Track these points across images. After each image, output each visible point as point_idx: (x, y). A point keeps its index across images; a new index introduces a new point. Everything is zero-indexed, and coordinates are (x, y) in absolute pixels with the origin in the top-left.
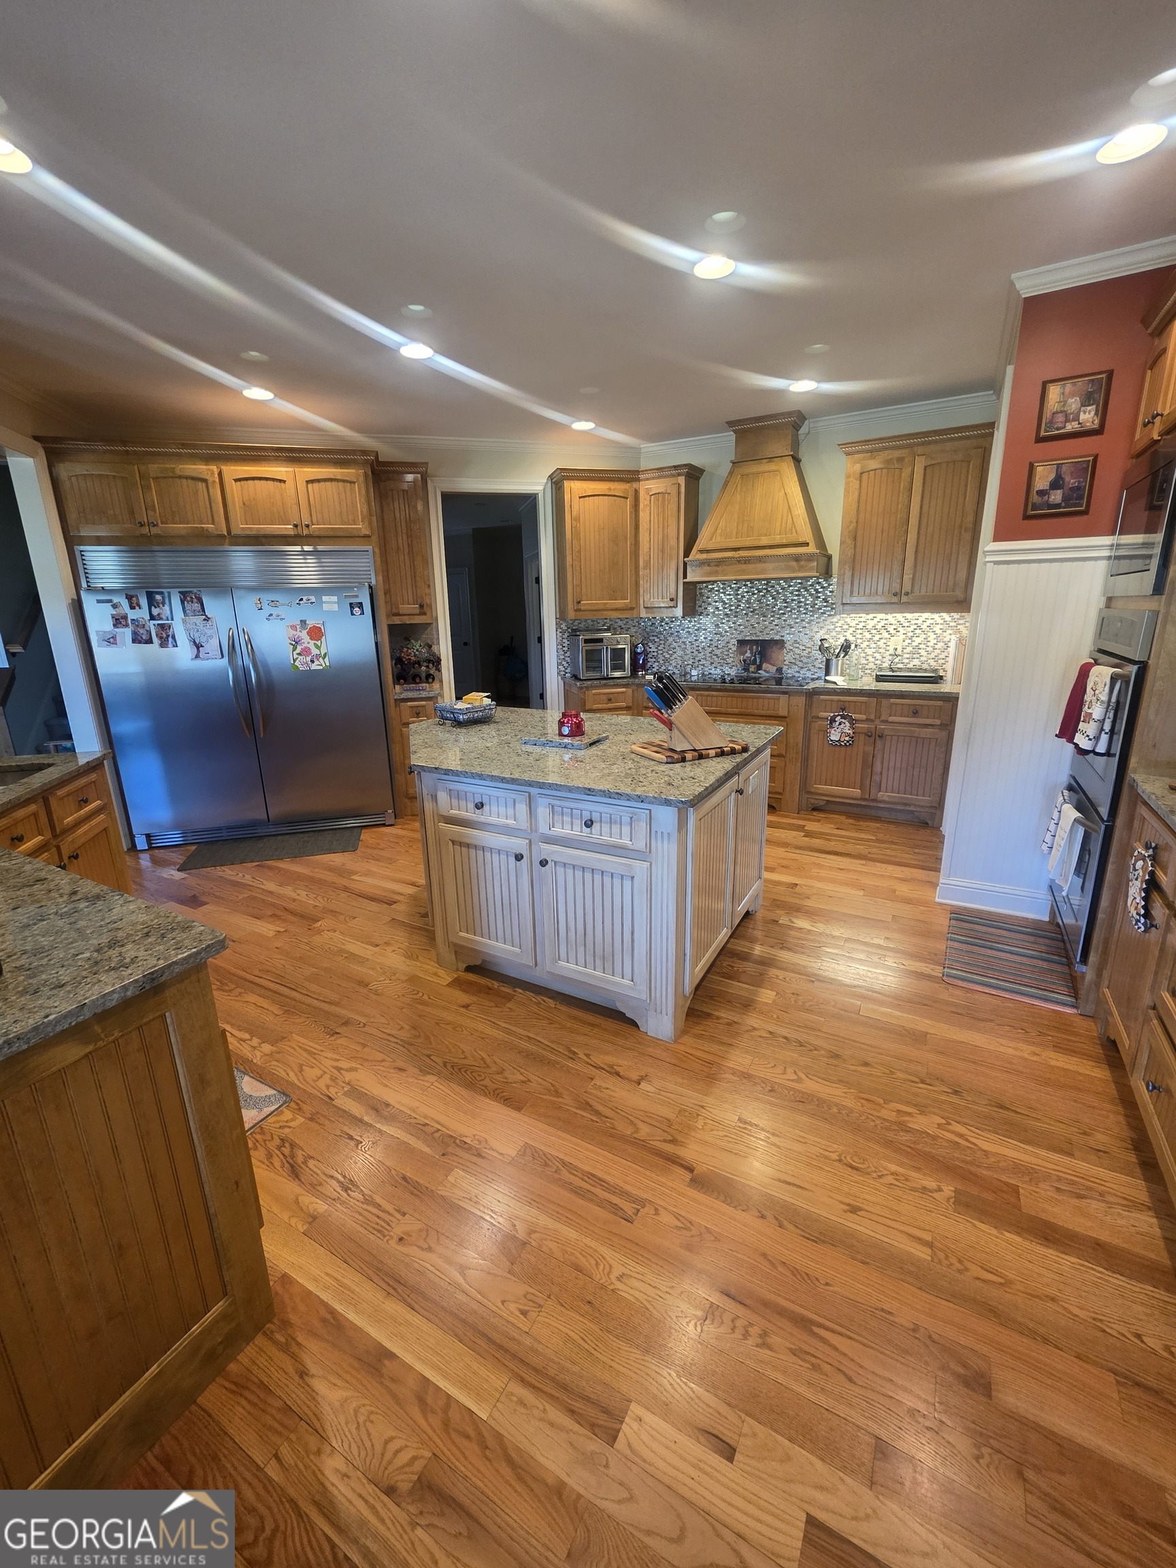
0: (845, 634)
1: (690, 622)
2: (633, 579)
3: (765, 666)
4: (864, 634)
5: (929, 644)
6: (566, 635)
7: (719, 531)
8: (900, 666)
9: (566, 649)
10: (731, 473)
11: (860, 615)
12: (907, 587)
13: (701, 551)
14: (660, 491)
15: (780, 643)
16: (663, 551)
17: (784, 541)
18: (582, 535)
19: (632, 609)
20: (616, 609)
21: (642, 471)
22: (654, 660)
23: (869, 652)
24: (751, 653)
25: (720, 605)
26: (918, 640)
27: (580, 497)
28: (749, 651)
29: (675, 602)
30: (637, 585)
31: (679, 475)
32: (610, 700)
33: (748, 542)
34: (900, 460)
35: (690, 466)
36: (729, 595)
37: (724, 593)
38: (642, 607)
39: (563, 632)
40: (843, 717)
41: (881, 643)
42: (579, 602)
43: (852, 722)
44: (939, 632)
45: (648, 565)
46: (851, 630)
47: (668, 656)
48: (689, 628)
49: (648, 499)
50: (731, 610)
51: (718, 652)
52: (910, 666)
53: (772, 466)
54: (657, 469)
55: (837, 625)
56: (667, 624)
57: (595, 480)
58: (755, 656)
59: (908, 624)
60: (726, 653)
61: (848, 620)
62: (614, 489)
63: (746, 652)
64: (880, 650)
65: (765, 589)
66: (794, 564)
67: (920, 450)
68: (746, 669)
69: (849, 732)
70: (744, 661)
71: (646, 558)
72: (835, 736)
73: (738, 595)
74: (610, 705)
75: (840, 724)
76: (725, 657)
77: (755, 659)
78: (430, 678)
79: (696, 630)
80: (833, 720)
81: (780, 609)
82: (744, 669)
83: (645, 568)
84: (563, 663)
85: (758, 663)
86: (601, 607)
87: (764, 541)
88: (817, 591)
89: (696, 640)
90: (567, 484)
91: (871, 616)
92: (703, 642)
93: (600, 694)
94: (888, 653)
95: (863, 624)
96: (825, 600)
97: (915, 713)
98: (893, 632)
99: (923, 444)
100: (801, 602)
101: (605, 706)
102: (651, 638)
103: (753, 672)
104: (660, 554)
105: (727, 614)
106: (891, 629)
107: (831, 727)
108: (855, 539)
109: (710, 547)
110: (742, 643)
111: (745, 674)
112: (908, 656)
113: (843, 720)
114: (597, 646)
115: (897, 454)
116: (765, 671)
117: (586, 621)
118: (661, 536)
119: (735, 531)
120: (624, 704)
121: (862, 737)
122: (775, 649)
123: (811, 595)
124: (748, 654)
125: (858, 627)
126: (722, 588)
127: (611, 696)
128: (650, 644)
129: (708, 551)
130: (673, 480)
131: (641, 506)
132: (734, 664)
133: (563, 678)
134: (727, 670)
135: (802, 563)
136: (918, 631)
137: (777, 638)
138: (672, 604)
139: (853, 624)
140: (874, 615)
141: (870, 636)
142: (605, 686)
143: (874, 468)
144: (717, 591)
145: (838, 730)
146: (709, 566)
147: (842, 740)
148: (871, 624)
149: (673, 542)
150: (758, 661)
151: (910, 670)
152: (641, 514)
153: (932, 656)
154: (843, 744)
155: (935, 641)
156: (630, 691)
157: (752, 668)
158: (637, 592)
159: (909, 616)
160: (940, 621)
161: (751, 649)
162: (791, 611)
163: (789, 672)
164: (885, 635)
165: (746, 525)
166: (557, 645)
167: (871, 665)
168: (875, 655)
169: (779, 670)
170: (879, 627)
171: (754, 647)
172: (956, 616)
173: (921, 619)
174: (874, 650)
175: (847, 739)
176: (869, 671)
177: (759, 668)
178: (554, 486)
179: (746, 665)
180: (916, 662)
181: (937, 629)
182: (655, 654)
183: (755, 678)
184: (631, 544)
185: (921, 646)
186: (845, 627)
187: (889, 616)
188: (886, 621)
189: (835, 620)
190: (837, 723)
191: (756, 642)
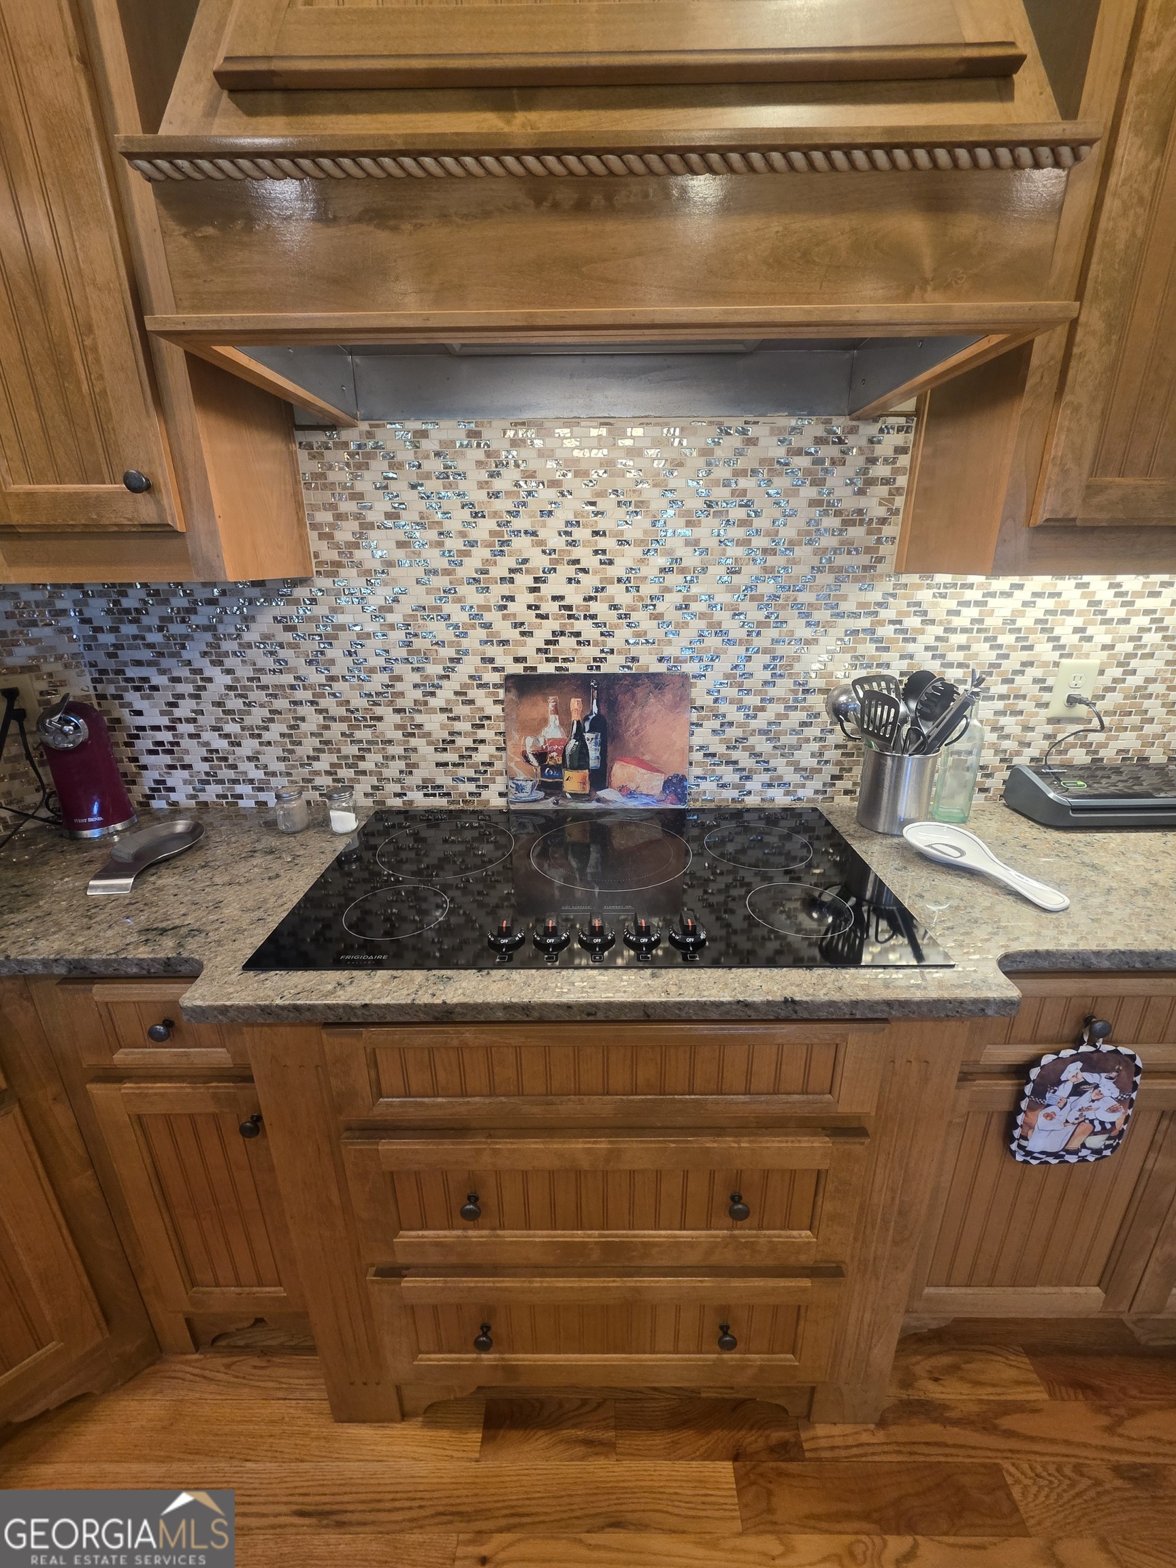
0: (911, 648)
3: (621, 772)
4: (975, 647)
11: (971, 579)
24: (565, 724)
26: (1146, 668)
28: (554, 720)
40: (1094, 1061)
41: (1024, 682)
46: (935, 631)
47: (221, 744)
55: (884, 614)
58: (579, 736)
59: (1117, 611)
60: (467, 727)
61: (925, 595)
63: (545, 722)
64: (1021, 705)
68: (550, 787)
69: (1108, 1116)
70: (541, 756)
72: (1048, 1136)
75: (1078, 1090)
76: (463, 742)
77: (582, 750)
80: (1048, 1081)
82: (542, 786)
85: (594, 762)
91: (1003, 583)
94: (1044, 713)
95: (974, 612)
98: (1070, 640)
102: (132, 672)
103: (576, 796)
106: (1065, 630)
107: (1038, 1106)
110: (522, 687)
111: (549, 804)
113: (1092, 1075)
116: (621, 789)
122: (651, 707)
124: (553, 731)
125: (957, 622)
132: (499, 765)
134: (469, 789)
136: (1152, 638)
137: (659, 665)
139: (941, 608)
140: (1016, 579)
141: (991, 656)
145: (1062, 1115)
147: (1075, 1145)
148: (1002, 608)
150: (593, 753)
154: (1075, 1161)
157: (573, 781)
159: (1131, 581)
161: (562, 711)
163: (710, 790)
164: (1044, 650)
168: (1003, 721)
169: (676, 785)
170: (1026, 621)
171: (575, 704)
174: (1000, 705)
175: (1097, 1140)
176: (981, 779)
177: (600, 779)
179: (549, 771)
180: (1128, 741)
182: (166, 736)
183: (587, 819)
186: (913, 622)
187: (1066, 585)
188: (1049, 603)
189: (876, 596)
190: (1064, 1090)
191: (582, 684)
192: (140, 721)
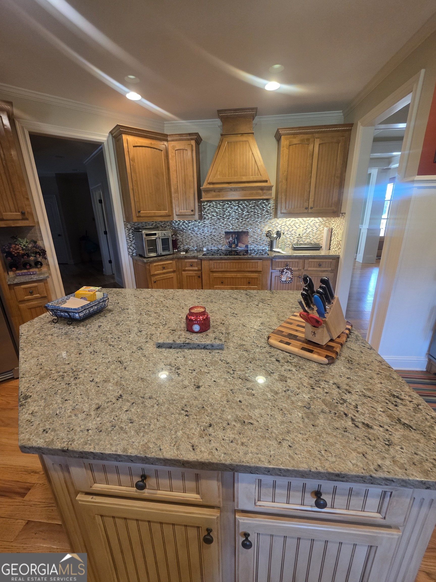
0: (277, 228)
1: (199, 223)
2: (169, 199)
3: (239, 244)
4: (285, 228)
5: (313, 232)
6: (131, 231)
7: (218, 173)
8: (302, 242)
9: (131, 239)
10: (222, 141)
11: (284, 219)
12: (311, 205)
13: (210, 183)
14: (181, 148)
15: (246, 233)
16: (185, 183)
17: (255, 179)
18: (137, 171)
19: (169, 216)
20: (161, 216)
21: (170, 135)
22: (181, 243)
23: (288, 236)
24: (232, 238)
25: (214, 214)
26: (309, 230)
27: (134, 147)
28: (231, 237)
29: (194, 212)
30: (171, 203)
31: (192, 139)
32: (164, 268)
33: (235, 179)
34: (308, 140)
35: (197, 134)
36: (219, 208)
37: (216, 207)
38: (175, 215)
39: (129, 230)
40: (287, 269)
41: (293, 232)
42: (139, 212)
43: (291, 271)
44: (318, 226)
45: (177, 191)
46: (280, 226)
48: (199, 226)
49: (174, 152)
50: (220, 216)
51: (215, 238)
52: (306, 242)
53: (244, 138)
54: (179, 135)
55: (273, 223)
56: (186, 224)
57: (142, 137)
58: (234, 240)
59: (304, 223)
60: (220, 239)
61: (278, 221)
62: (154, 144)
63: (230, 238)
64: (293, 235)
65: (237, 206)
66: (260, 191)
67: (317, 135)
68: (230, 247)
69: (290, 276)
70: (229, 242)
71: (175, 187)
72: (284, 279)
73: (224, 208)
74: (164, 271)
75: (286, 273)
76: (219, 241)
77: (234, 242)
78: (38, 264)
79: (203, 227)
80: (283, 271)
81: (245, 216)
83: (175, 193)
84: (131, 247)
85: (236, 243)
86: (153, 215)
87: (244, 179)
88: (263, 207)
89: (203, 232)
90: (124, 137)
91: (288, 219)
92: (207, 233)
93: (158, 265)
94: (296, 237)
95: (285, 223)
96: (267, 211)
97: (320, 265)
98: (298, 227)
99: (318, 132)
100: (255, 212)
101: (161, 272)
103: (234, 248)
104: (184, 185)
105: (218, 219)
106: (297, 225)
107: (282, 275)
108: (287, 180)
109: (214, 181)
110: (227, 233)
111: (230, 249)
112: (304, 238)
113: (287, 271)
114: (153, 238)
115: (306, 136)
116: (240, 247)
117: (142, 223)
118: (183, 174)
119: (227, 173)
120: (172, 270)
121: (296, 278)
122: (244, 236)
123: (260, 209)
124: (231, 239)
125: (283, 224)
126: (215, 205)
127: (164, 266)
128: (178, 235)
129: (213, 184)
130: (188, 142)
131: (170, 156)
132: (224, 244)
133: (132, 256)
134: (220, 247)
135: (265, 191)
136: (309, 226)
137: (244, 230)
138: (192, 213)
139: (280, 223)
140: (290, 219)
141: (288, 229)
142: (161, 260)
143: (296, 143)
144: (212, 206)
145: (285, 276)
146: (214, 192)
147: (287, 280)
148: (288, 223)
149: (191, 178)
150: (236, 242)
151: (305, 244)
152: (170, 161)
153: (315, 237)
154: (287, 282)
155: (316, 231)
156: (174, 262)
157: (233, 246)
158: (172, 206)
159: (305, 219)
160: (318, 221)
161: (232, 236)
162: (251, 217)
163: (251, 247)
164: (295, 228)
165: (233, 169)
166: (126, 237)
167: (289, 243)
168: (291, 238)
169: (247, 246)
170: (292, 224)
171: (234, 235)
172: (325, 219)
173: (310, 220)
174: (290, 235)
175: (289, 280)
176: (288, 245)
177: (237, 245)
178: (114, 139)
179: (230, 244)
180: (308, 240)
181: (317, 225)
182: (181, 240)
183: (235, 251)
184: (166, 178)
185: (310, 233)
186: (277, 224)
187: (296, 219)
188: (295, 222)
189: (272, 221)
190: (285, 273)
191: (234, 233)
192: (178, 238)
